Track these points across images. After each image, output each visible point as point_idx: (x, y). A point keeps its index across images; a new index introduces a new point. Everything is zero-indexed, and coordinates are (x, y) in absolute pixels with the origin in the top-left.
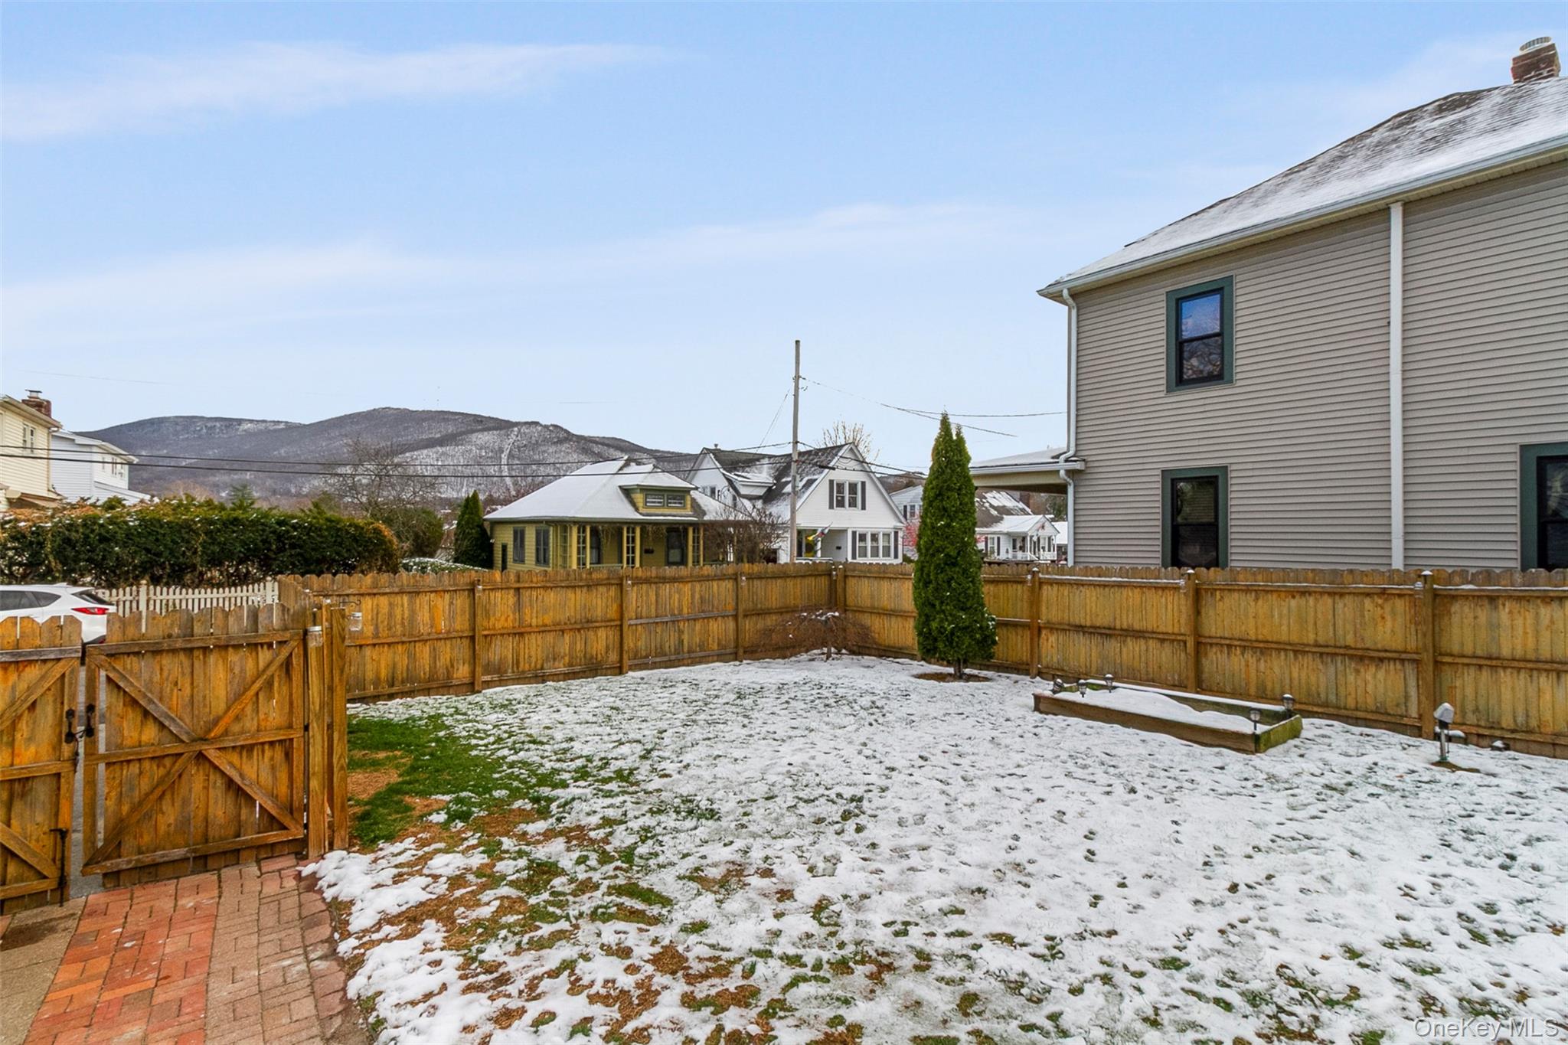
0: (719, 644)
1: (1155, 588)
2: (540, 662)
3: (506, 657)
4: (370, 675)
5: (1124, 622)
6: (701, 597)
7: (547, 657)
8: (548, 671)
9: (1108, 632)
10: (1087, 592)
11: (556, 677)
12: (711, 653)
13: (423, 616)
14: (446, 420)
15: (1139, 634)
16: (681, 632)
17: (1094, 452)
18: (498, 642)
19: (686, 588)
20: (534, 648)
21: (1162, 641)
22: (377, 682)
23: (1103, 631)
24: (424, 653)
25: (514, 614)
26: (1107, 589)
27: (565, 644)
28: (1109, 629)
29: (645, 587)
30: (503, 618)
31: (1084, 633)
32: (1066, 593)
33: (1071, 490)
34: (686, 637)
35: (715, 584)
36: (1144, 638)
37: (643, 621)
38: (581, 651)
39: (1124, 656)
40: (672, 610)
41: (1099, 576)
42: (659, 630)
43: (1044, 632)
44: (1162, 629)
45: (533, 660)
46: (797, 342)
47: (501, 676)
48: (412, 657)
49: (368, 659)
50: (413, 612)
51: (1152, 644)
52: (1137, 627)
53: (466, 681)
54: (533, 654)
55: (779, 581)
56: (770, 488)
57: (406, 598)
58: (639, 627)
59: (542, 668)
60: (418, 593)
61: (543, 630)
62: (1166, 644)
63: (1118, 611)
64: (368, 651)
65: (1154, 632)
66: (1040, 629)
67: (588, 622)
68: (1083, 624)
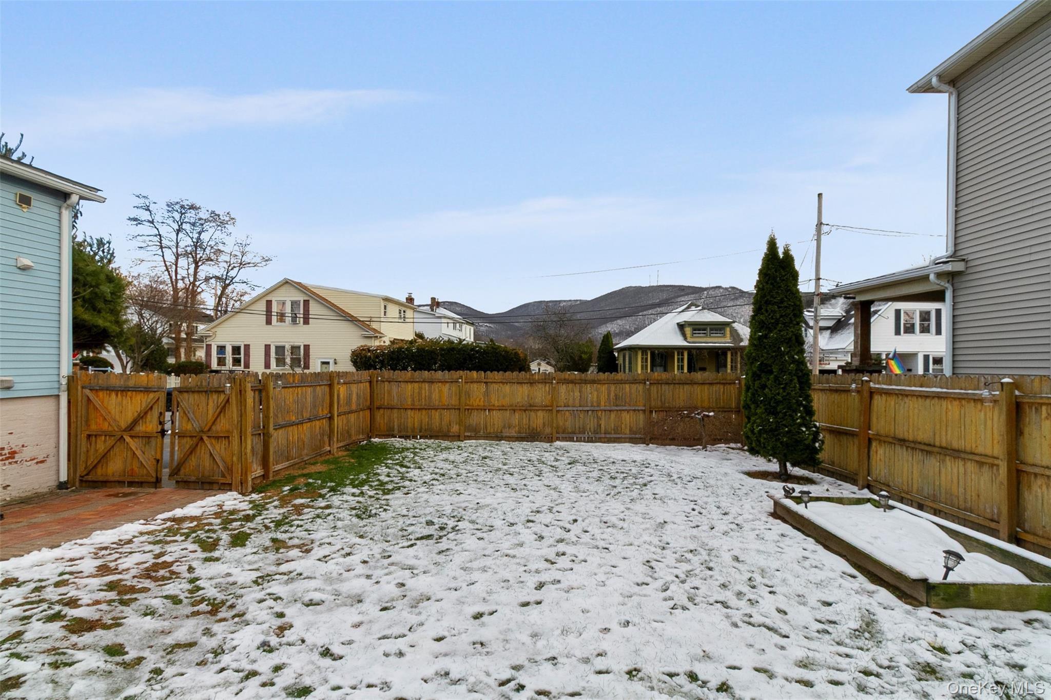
0: (630, 430)
1: (975, 400)
2: (500, 428)
3: (480, 423)
4: (410, 425)
5: (942, 439)
6: (616, 395)
7: (505, 425)
8: (504, 435)
9: (926, 448)
10: (910, 403)
11: (510, 439)
12: (623, 436)
13: (435, 396)
14: (662, 291)
15: (956, 454)
16: (599, 419)
17: (975, 249)
18: (475, 414)
19: (604, 388)
20: (497, 419)
21: (981, 464)
22: (413, 429)
23: (923, 447)
24: (436, 415)
25: (484, 398)
26: (928, 401)
27: (516, 418)
28: (930, 445)
29: (570, 385)
30: (478, 400)
31: (907, 447)
32: (893, 403)
33: (948, 295)
34: (603, 423)
35: (627, 386)
36: (964, 459)
37: (569, 409)
38: (526, 424)
39: (943, 478)
40: (592, 403)
41: (921, 386)
42: (582, 416)
43: (874, 444)
44: (980, 450)
45: (496, 426)
46: (820, 195)
47: (475, 433)
48: (430, 417)
49: (409, 416)
50: (431, 393)
51: (971, 466)
52: (955, 445)
53: (456, 434)
54: (496, 423)
55: (686, 387)
56: (840, 319)
57: (427, 385)
58: (567, 413)
59: (501, 432)
60: (433, 382)
61: (502, 409)
62: (985, 469)
63: (938, 427)
64: (409, 412)
65: (972, 453)
66: (870, 441)
67: (531, 406)
68: (906, 438)
